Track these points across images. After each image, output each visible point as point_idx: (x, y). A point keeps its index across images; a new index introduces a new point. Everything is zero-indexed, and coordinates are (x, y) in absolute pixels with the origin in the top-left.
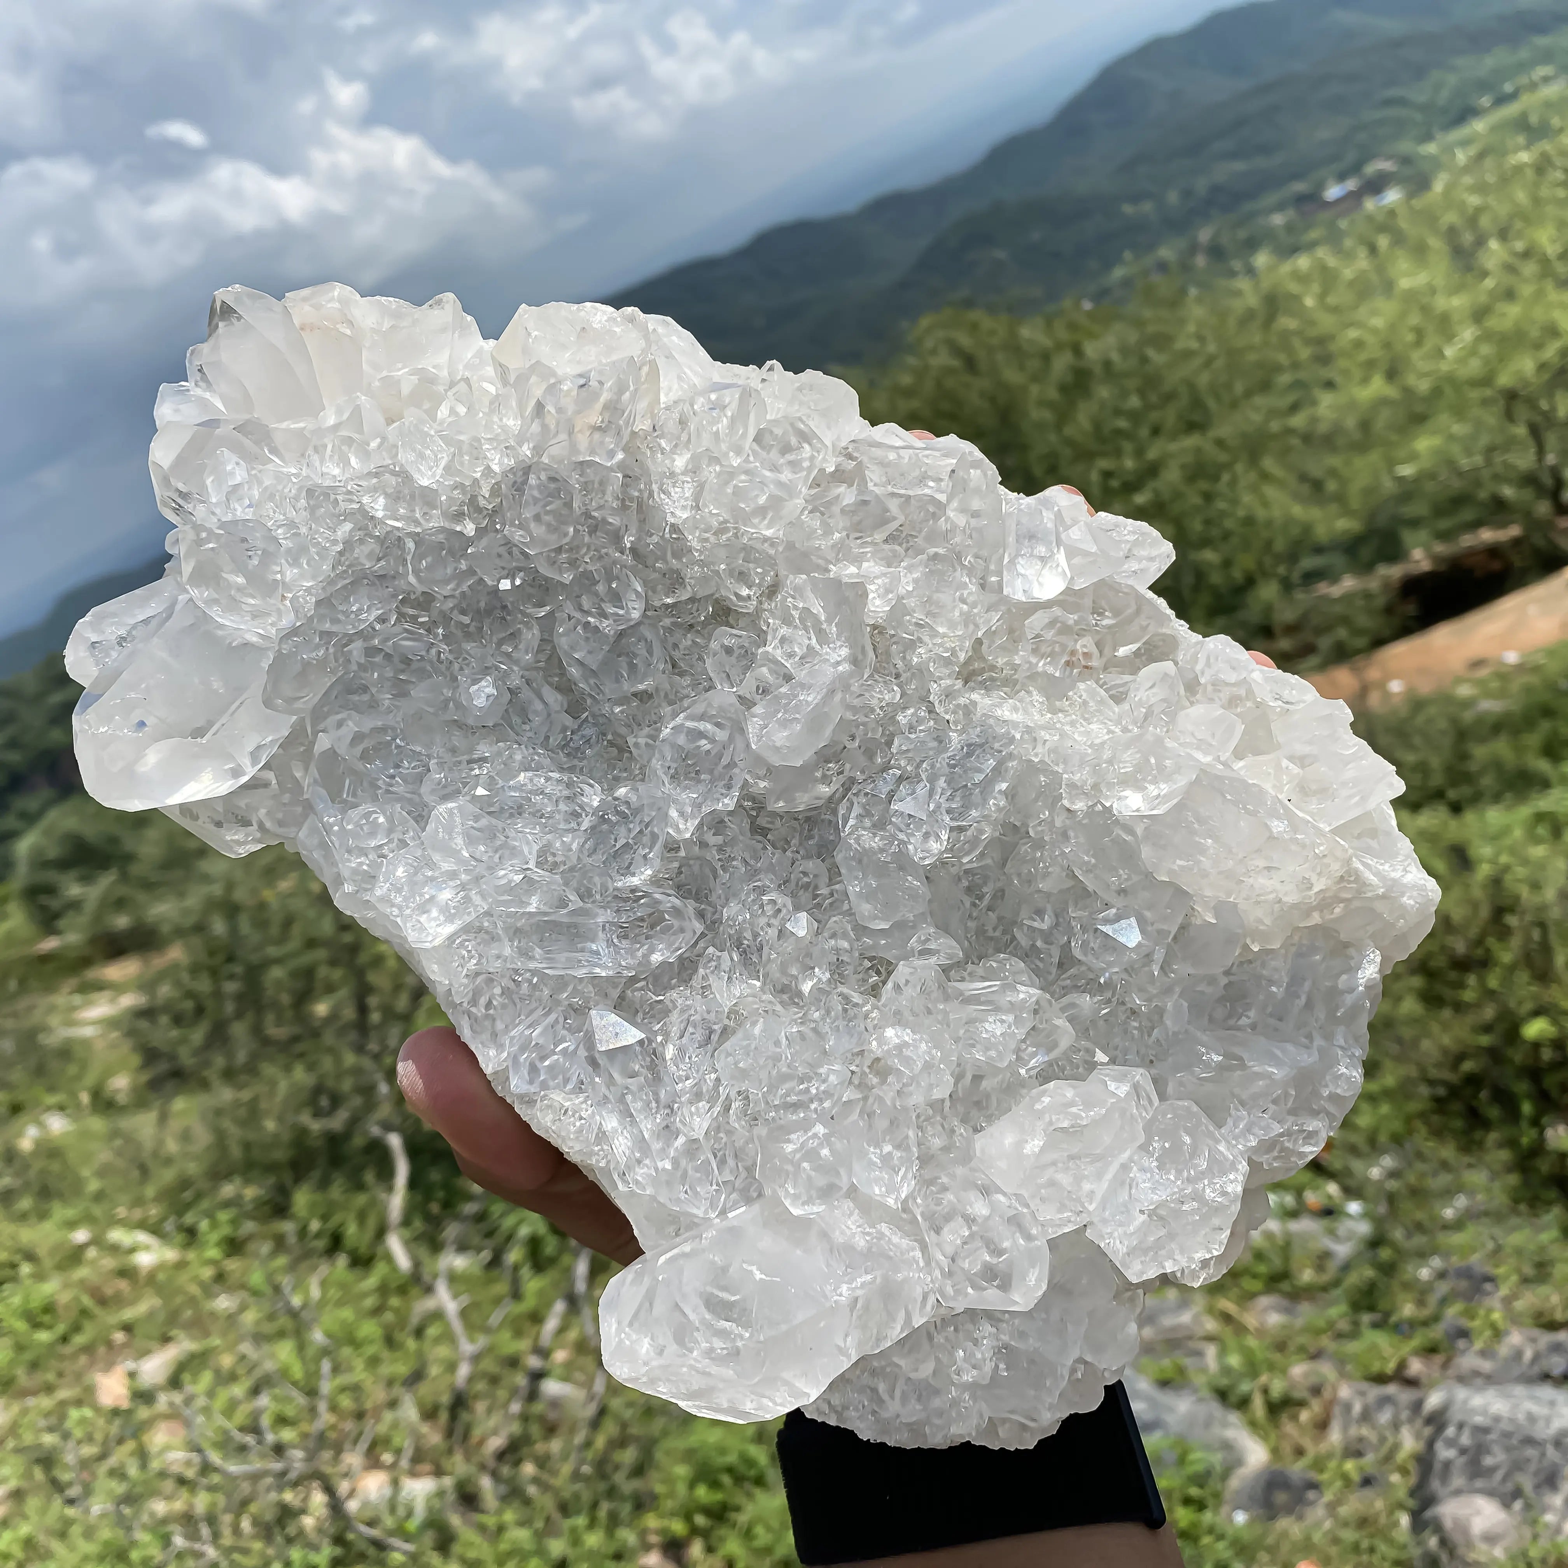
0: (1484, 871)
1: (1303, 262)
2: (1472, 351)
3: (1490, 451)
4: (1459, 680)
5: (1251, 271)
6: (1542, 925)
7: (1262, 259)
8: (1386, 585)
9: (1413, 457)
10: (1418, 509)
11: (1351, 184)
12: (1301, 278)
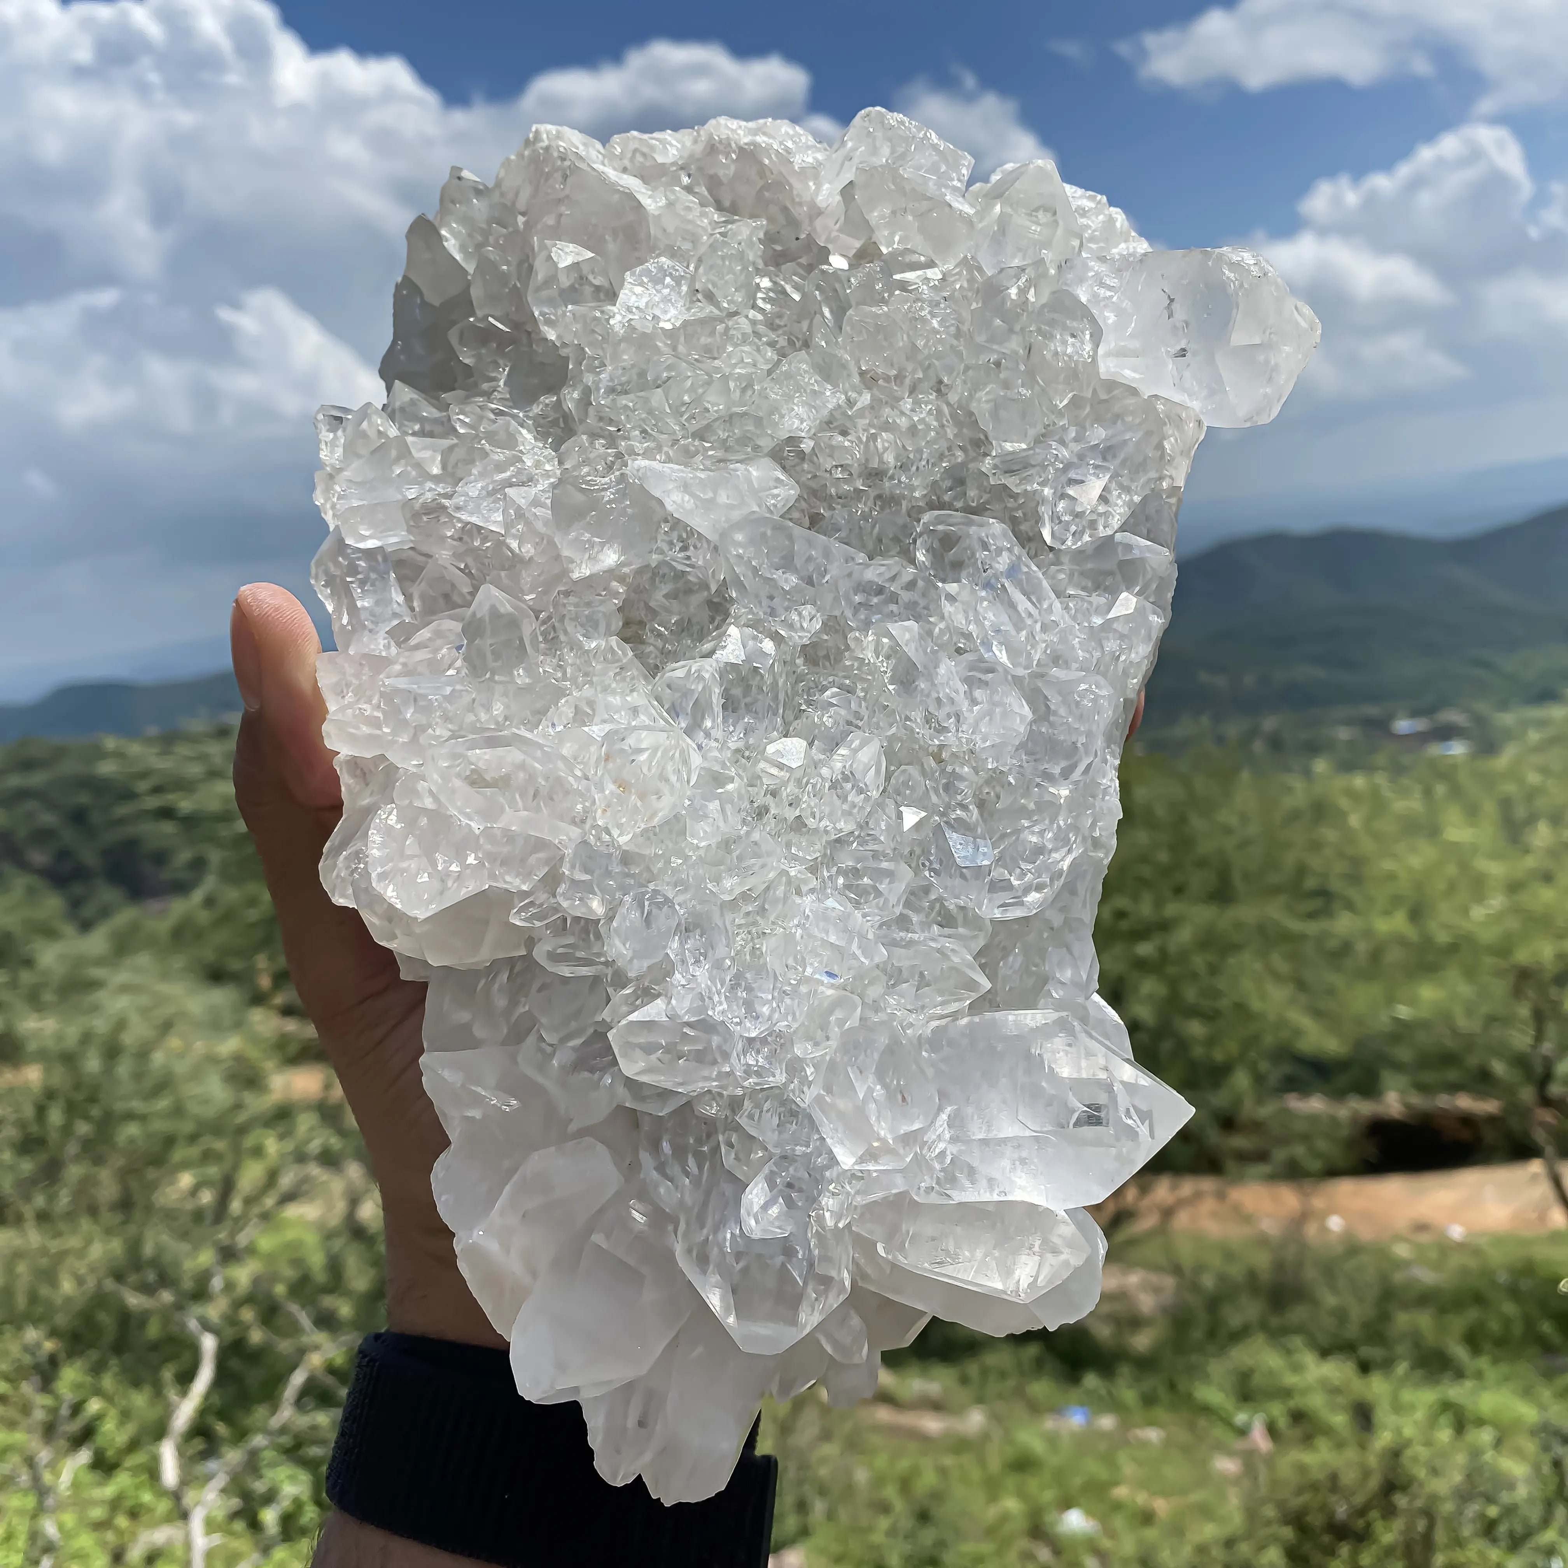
0: (1383, 1439)
1: (1359, 781)
2: (1497, 918)
3: (1491, 1020)
4: (1398, 1238)
5: (1307, 773)
6: (1429, 1514)
7: (1320, 766)
8: (1355, 1119)
9: (1412, 1002)
10: (1404, 1054)
11: (1420, 725)
12: (1352, 794)
